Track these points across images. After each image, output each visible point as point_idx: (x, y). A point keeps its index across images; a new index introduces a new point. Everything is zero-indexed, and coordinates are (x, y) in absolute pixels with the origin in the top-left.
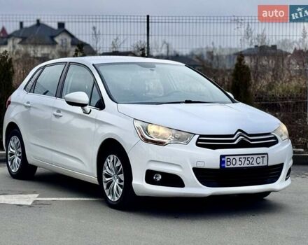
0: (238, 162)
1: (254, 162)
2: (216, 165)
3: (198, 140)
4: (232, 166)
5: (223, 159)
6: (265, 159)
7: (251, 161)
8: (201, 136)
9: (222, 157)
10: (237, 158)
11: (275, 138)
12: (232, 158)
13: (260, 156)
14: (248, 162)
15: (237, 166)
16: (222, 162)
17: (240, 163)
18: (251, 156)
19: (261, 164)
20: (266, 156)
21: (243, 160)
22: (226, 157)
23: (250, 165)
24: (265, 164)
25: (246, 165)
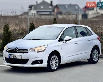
0: (13, 57)
1: (17, 57)
2: (8, 57)
4: (11, 58)
6: (20, 57)
7: (16, 57)
9: (9, 55)
10: (13, 55)
12: (11, 55)
15: (13, 58)
16: (9, 56)
18: (16, 56)
19: (19, 58)
21: (14, 56)
23: (16, 58)
24: (20, 58)
25: (15, 58)
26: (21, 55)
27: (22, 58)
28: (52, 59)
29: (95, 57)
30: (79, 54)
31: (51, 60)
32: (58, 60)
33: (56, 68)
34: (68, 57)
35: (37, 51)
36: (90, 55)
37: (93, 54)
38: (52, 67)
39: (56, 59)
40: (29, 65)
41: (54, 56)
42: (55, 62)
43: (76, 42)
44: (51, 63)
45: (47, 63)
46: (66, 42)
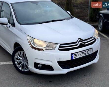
1: (86, 53)
2: (69, 58)
3: (60, 47)
4: (76, 58)
5: (72, 55)
6: (91, 51)
8: (61, 44)
10: (79, 53)
11: (95, 39)
12: (76, 54)
13: (89, 50)
14: (84, 54)
15: (79, 57)
16: (72, 57)
17: (80, 55)
18: (85, 51)
20: (91, 49)
22: (74, 54)
23: (85, 55)
24: (91, 53)
25: (83, 56)
26: (92, 48)
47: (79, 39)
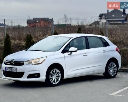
0: (9, 70)
1: (13, 70)
3: (5, 62)
6: (16, 70)
9: (6, 67)
10: (9, 68)
11: (23, 63)
15: (9, 71)
16: (6, 69)
18: (12, 68)
19: (15, 71)
24: (16, 71)
25: (11, 71)
26: (17, 68)
27: (17, 72)
28: (51, 72)
29: (111, 71)
30: (89, 67)
31: (51, 74)
32: (60, 74)
33: (57, 83)
34: (74, 70)
35: (34, 63)
36: (105, 68)
37: (109, 68)
38: (52, 82)
39: (58, 73)
40: (24, 79)
41: (55, 70)
42: (57, 76)
43: (85, 54)
44: (50, 77)
45: (45, 77)
46: (71, 54)
47: (13, 60)
